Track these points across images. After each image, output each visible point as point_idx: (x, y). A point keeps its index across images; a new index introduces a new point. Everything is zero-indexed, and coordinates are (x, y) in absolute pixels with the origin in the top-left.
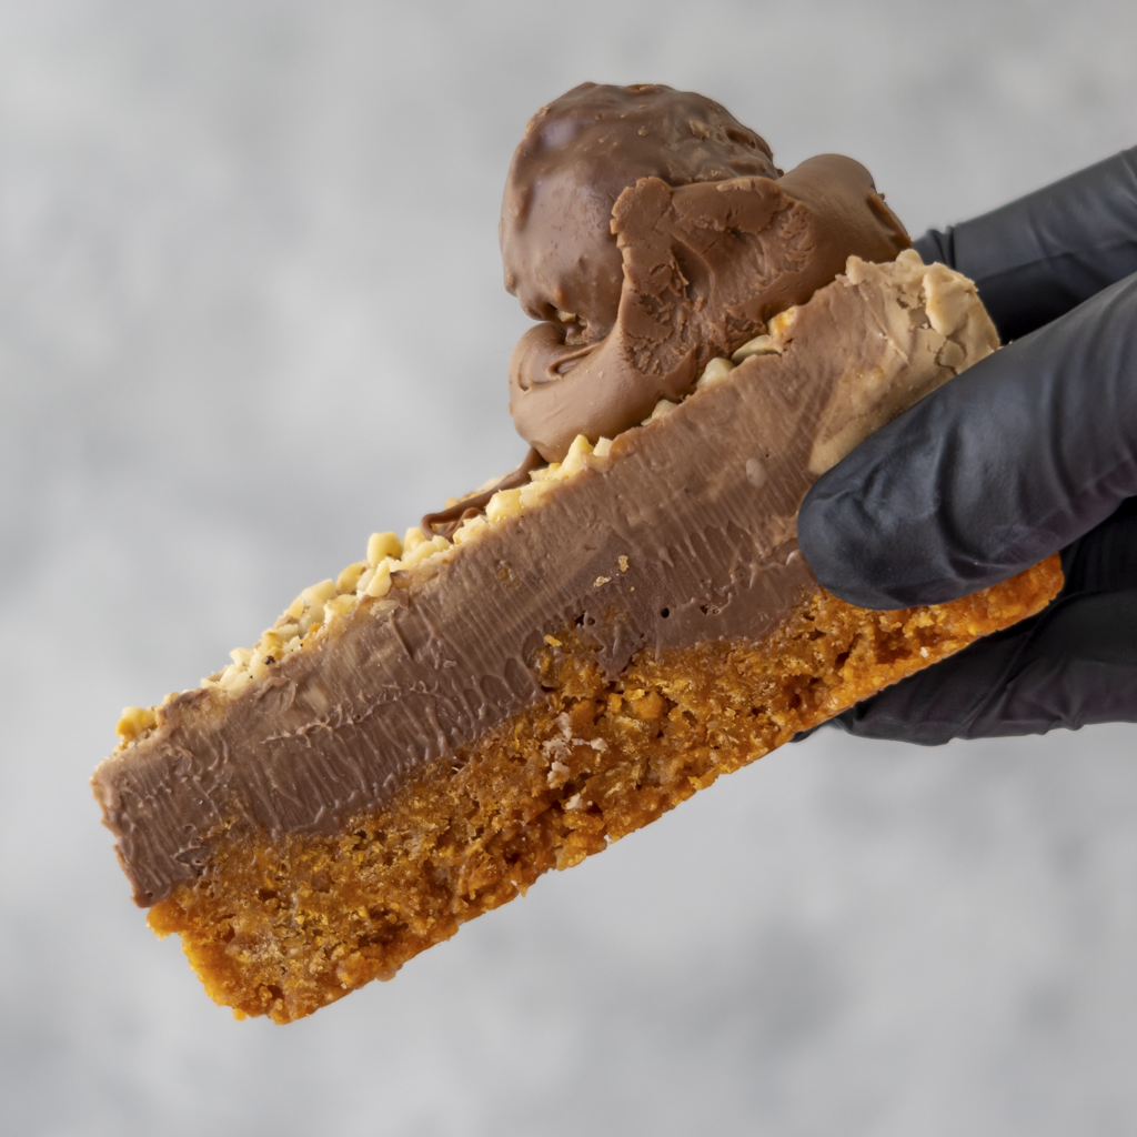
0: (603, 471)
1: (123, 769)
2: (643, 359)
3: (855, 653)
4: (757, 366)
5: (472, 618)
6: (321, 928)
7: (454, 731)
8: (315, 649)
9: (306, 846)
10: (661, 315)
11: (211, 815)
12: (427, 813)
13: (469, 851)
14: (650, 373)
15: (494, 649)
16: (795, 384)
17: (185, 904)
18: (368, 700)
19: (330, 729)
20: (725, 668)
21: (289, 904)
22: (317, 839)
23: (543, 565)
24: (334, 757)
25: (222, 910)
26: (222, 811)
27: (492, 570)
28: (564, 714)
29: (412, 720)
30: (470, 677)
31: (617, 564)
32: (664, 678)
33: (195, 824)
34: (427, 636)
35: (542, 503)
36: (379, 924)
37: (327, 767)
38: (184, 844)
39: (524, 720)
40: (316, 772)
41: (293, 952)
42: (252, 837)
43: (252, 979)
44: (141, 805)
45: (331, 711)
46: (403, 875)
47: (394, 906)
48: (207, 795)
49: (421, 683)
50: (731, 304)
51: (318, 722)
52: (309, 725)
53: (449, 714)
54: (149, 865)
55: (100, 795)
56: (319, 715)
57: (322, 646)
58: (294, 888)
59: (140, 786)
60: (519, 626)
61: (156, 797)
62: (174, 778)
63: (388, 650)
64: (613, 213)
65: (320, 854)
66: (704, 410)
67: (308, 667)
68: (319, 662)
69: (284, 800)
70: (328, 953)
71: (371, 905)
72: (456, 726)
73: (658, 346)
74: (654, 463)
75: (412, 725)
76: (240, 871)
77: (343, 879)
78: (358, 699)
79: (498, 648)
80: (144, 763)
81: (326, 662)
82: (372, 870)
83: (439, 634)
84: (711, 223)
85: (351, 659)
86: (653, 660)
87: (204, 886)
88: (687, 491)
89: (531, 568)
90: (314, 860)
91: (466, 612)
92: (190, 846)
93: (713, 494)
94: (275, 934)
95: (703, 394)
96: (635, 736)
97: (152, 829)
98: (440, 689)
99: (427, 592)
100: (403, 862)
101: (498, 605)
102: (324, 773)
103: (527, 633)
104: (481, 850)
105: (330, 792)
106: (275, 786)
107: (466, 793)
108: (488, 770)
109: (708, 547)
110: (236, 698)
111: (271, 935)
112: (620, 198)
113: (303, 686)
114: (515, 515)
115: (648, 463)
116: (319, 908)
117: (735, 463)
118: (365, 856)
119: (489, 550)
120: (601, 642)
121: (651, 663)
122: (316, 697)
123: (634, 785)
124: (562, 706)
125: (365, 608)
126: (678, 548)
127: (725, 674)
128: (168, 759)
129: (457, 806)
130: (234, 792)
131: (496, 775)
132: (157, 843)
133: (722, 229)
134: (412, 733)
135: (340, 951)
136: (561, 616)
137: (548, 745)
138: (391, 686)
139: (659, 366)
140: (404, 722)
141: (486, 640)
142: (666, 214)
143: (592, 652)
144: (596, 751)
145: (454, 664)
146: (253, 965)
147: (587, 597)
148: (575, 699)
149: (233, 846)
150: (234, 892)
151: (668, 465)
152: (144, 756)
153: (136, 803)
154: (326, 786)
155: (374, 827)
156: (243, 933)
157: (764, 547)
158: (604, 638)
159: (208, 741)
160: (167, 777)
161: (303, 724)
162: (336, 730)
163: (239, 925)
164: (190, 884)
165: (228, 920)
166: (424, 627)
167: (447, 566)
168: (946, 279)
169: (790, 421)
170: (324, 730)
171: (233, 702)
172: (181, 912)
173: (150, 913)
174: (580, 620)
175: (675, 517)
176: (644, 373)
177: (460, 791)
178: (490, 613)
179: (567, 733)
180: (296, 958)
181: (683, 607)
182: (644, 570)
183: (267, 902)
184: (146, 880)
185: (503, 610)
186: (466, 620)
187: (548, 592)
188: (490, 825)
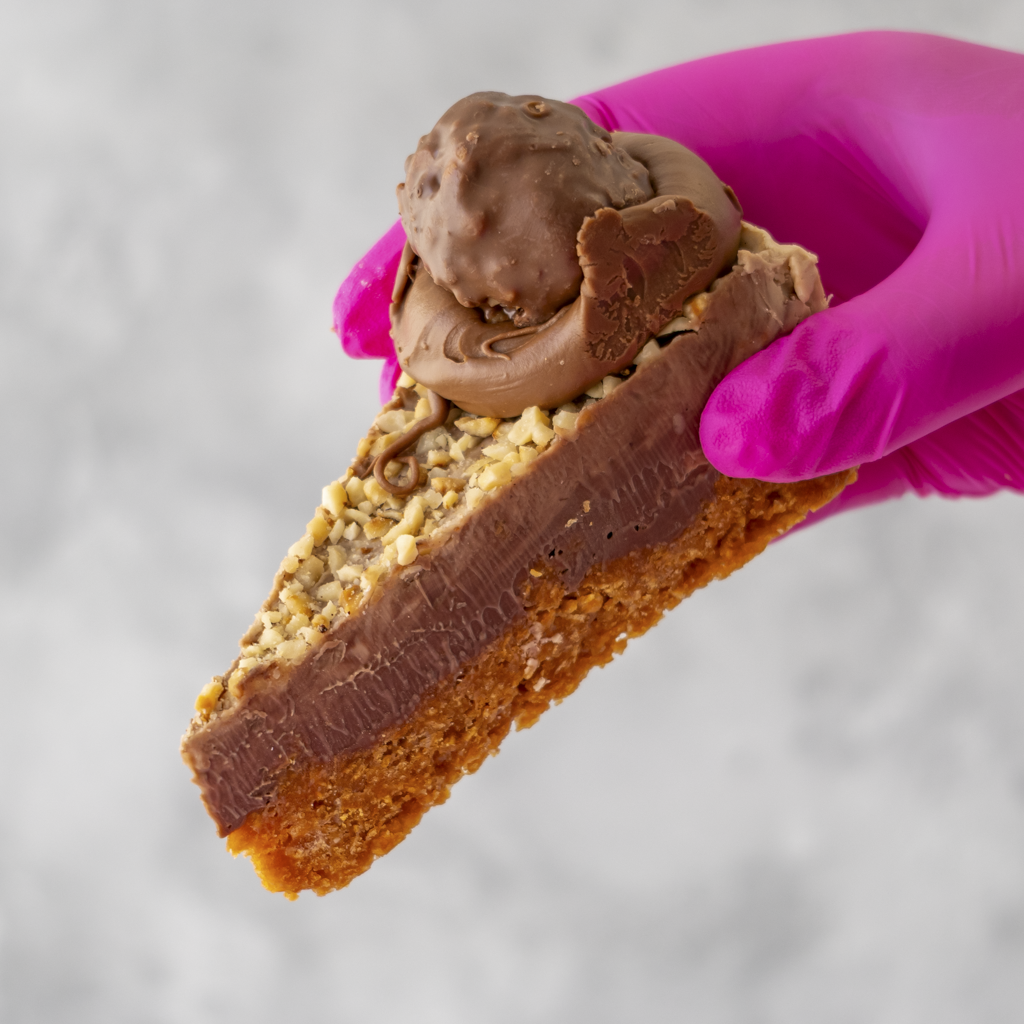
0: (573, 440)
1: (211, 737)
2: (600, 350)
3: (730, 537)
4: (682, 344)
5: (477, 568)
6: (358, 819)
7: (462, 654)
8: (361, 613)
9: (349, 762)
10: (612, 313)
11: (280, 756)
12: (437, 717)
13: (468, 738)
14: (605, 359)
15: (493, 587)
16: (708, 353)
17: (256, 827)
18: (401, 645)
19: (372, 673)
20: (647, 567)
21: (334, 807)
22: (358, 755)
23: (531, 518)
24: (373, 692)
25: (285, 823)
26: (289, 752)
27: (492, 529)
28: (539, 624)
29: (432, 652)
30: (475, 611)
31: (582, 508)
32: (608, 582)
33: (267, 766)
34: (444, 587)
35: (530, 470)
36: (399, 805)
37: (368, 701)
38: (258, 784)
39: (511, 635)
40: (359, 705)
41: (336, 841)
42: (309, 766)
43: (304, 869)
44: (226, 762)
45: (371, 658)
46: (419, 766)
47: (411, 790)
48: (277, 743)
49: (441, 624)
50: (662, 298)
51: (363, 670)
52: (356, 673)
53: (458, 641)
54: (230, 805)
55: (193, 760)
56: (363, 662)
57: (366, 610)
58: (339, 795)
59: (225, 748)
60: (511, 567)
61: (238, 753)
62: (252, 735)
63: (415, 604)
64: (579, 238)
65: (359, 765)
66: (644, 382)
67: (354, 628)
68: (363, 623)
69: (334, 732)
70: (364, 835)
71: (393, 793)
72: (463, 649)
73: (610, 338)
74: (608, 427)
75: (431, 657)
76: (299, 792)
77: (376, 780)
78: (393, 646)
79: (496, 586)
80: (227, 729)
81: (368, 623)
82: (397, 767)
83: (453, 583)
84: (651, 239)
85: (386, 616)
86: (600, 571)
87: (271, 810)
88: (631, 444)
89: (521, 521)
90: (354, 772)
91: (473, 563)
92: (263, 784)
93: (649, 443)
94: (323, 832)
95: (644, 370)
96: (580, 626)
97: (234, 778)
98: (453, 625)
99: (445, 554)
100: (419, 756)
101: (496, 553)
102: (365, 705)
103: (517, 571)
104: (476, 735)
105: (369, 718)
106: (329, 724)
107: (466, 697)
108: (483, 676)
109: (644, 483)
110: (299, 663)
111: (319, 833)
112: (583, 227)
113: (351, 644)
114: (509, 484)
115: (606, 430)
116: (356, 805)
117: (665, 419)
118: (391, 759)
119: (491, 514)
120: (567, 566)
121: (599, 574)
122: (361, 651)
123: (574, 660)
124: (536, 617)
125: (396, 574)
126: (625, 489)
127: (648, 571)
128: (248, 722)
129: (460, 707)
130: (298, 736)
131: (487, 678)
132: (237, 787)
133: (659, 242)
134: (431, 662)
135: (373, 833)
136: (541, 553)
137: (526, 648)
138: (418, 631)
139: (612, 353)
140: (425, 654)
141: (487, 582)
142: (620, 236)
143: (561, 575)
144: (556, 644)
145: (464, 604)
146: (305, 858)
147: (560, 536)
148: (546, 612)
149: (294, 776)
150: (293, 808)
151: (619, 427)
152: (228, 723)
153: (222, 760)
154: (366, 715)
155: (399, 737)
156: (298, 837)
157: (681, 475)
158: (570, 563)
159: (278, 701)
160: (247, 736)
161: (352, 673)
162: (376, 673)
163: (294, 833)
164: (260, 811)
165: (287, 830)
166: (441, 580)
167: (459, 531)
168: (803, 258)
169: (704, 381)
170: (368, 675)
171: (297, 667)
172: (254, 833)
173: (229, 840)
174: (552, 553)
175: (623, 464)
176: (602, 359)
177: (462, 696)
178: (491, 562)
179: (539, 636)
180: (338, 845)
181: (624, 530)
182: (600, 509)
183: (318, 810)
184: (227, 818)
185: (500, 557)
186: (473, 570)
187: (532, 537)
188: (481, 716)
